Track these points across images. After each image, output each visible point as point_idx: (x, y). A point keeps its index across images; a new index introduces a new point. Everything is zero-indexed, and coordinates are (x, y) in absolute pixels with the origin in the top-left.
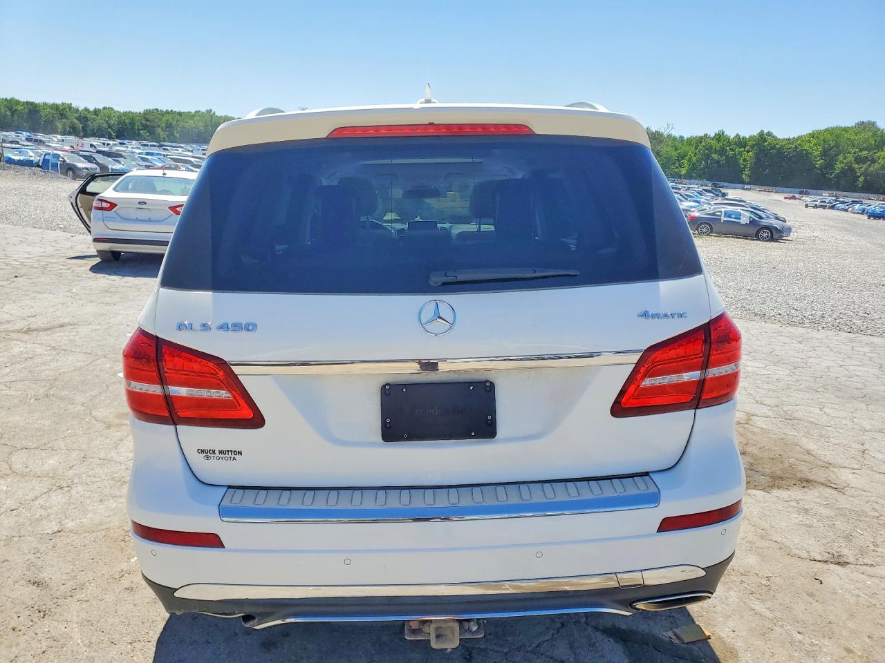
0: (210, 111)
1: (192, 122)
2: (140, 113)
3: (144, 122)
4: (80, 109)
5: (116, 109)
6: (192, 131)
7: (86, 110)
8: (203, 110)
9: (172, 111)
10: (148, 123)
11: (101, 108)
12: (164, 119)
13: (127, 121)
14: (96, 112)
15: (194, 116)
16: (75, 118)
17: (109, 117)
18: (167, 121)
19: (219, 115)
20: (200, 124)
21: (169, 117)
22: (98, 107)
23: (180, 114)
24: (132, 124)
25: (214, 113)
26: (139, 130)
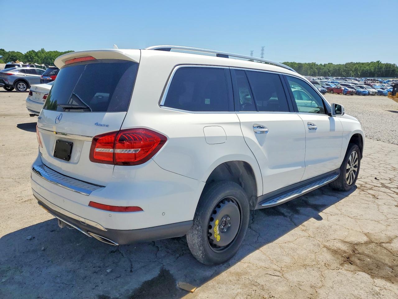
0: (379, 61)
1: (368, 67)
2: (344, 64)
3: (345, 68)
4: (319, 65)
5: (333, 63)
6: (367, 72)
7: (321, 65)
8: (375, 61)
9: (359, 62)
10: (347, 69)
11: (327, 64)
12: (354, 67)
13: (337, 68)
14: (325, 65)
15: (369, 64)
16: (316, 68)
17: (330, 67)
18: (356, 67)
19: (383, 63)
20: (372, 68)
21: (357, 66)
22: (326, 63)
23: (363, 64)
24: (339, 70)
25: (381, 62)
26: (342, 72)
